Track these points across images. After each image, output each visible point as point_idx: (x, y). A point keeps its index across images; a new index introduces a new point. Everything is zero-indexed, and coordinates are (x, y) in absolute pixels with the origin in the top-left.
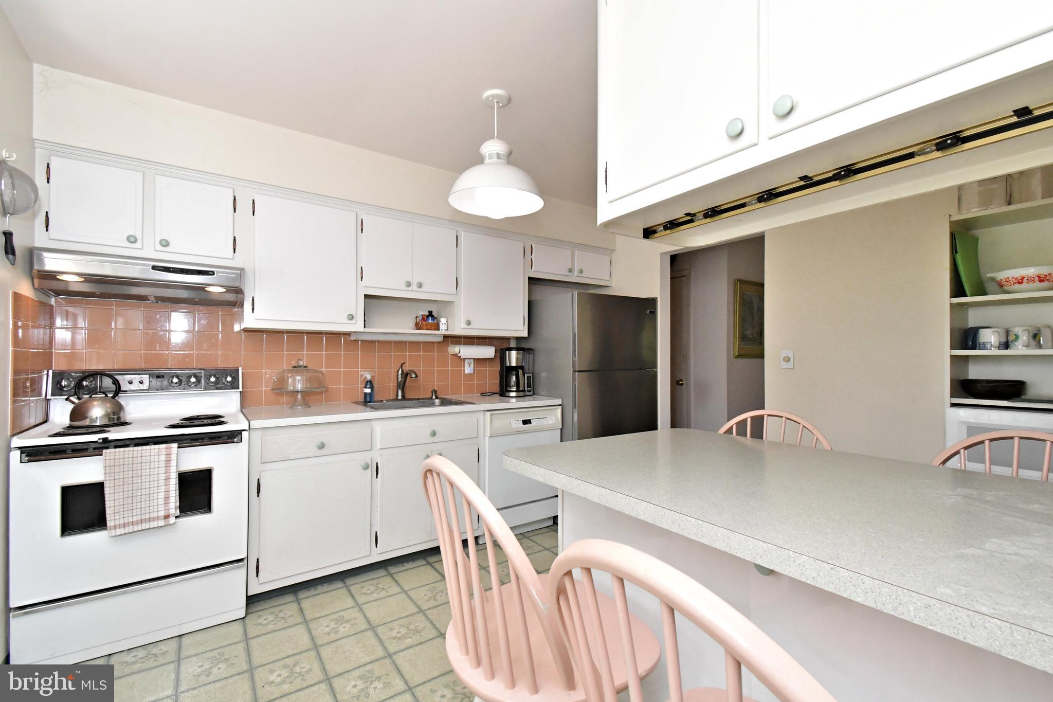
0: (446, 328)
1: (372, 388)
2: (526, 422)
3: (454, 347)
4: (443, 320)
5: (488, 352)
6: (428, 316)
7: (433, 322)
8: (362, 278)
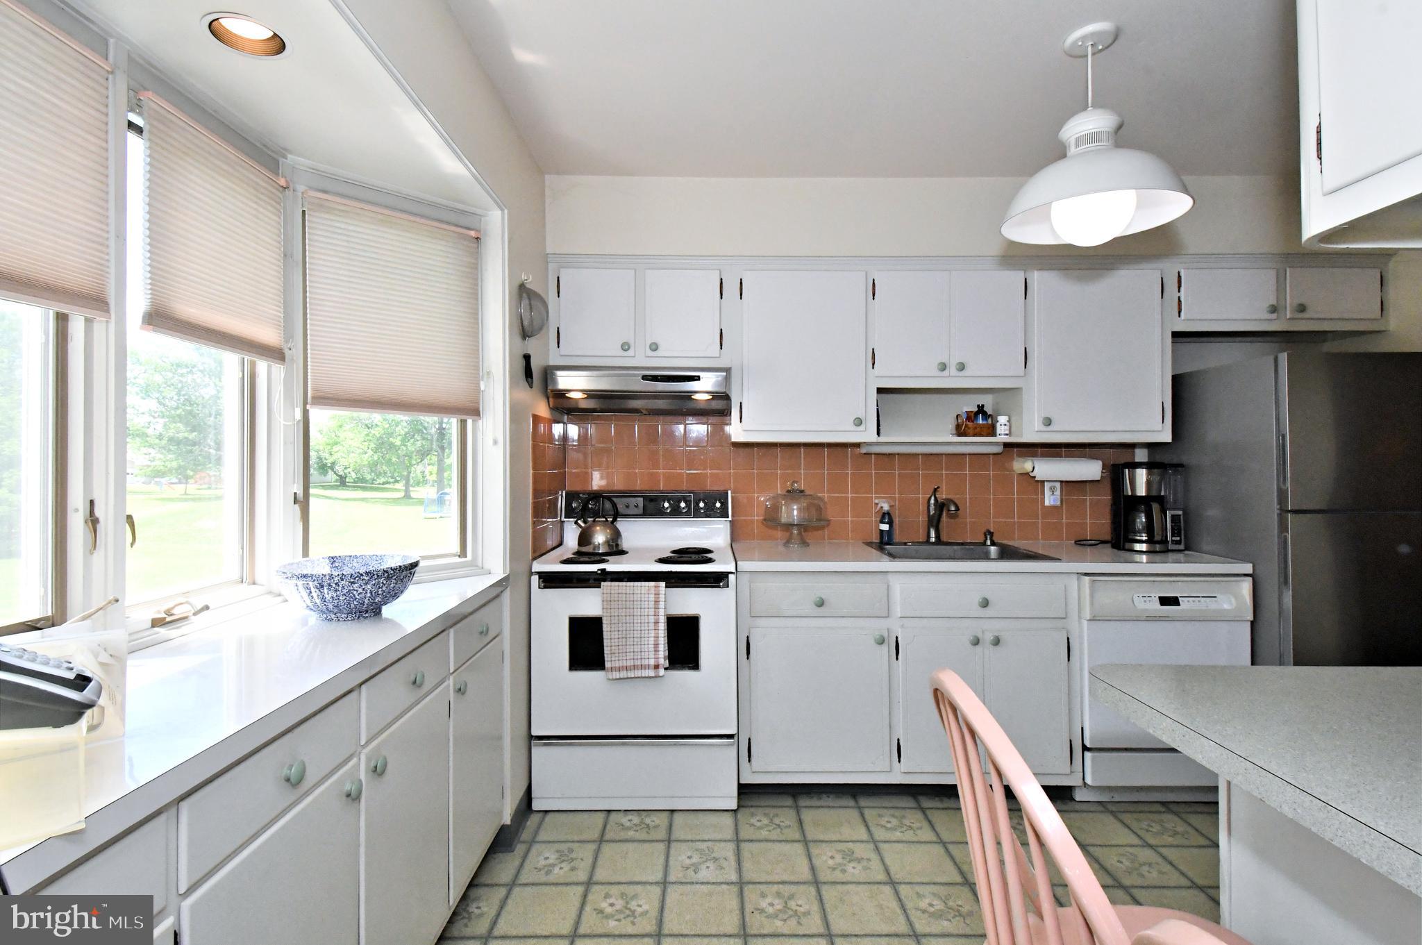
0: (1007, 432)
1: (890, 523)
2: (1165, 601)
3: (1024, 462)
4: (1002, 420)
5: (1091, 470)
6: (977, 414)
7: (985, 422)
8: (873, 364)
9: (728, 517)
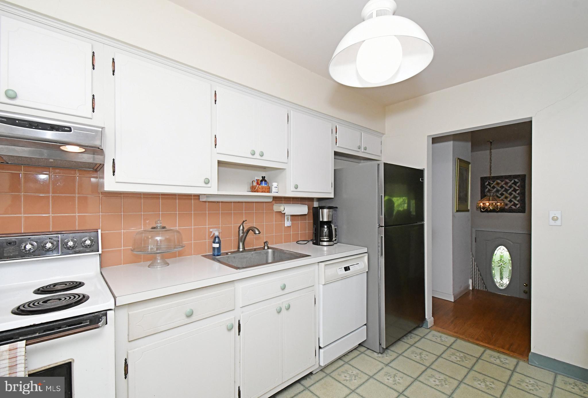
0: (277, 191)
1: (219, 243)
2: (347, 269)
3: (280, 206)
4: (275, 184)
5: (303, 210)
6: (262, 181)
7: (266, 186)
8: (216, 145)
9: (98, 251)
